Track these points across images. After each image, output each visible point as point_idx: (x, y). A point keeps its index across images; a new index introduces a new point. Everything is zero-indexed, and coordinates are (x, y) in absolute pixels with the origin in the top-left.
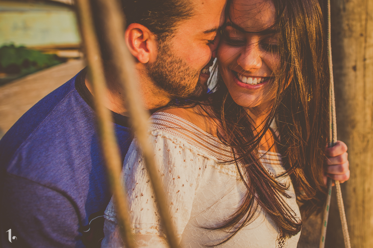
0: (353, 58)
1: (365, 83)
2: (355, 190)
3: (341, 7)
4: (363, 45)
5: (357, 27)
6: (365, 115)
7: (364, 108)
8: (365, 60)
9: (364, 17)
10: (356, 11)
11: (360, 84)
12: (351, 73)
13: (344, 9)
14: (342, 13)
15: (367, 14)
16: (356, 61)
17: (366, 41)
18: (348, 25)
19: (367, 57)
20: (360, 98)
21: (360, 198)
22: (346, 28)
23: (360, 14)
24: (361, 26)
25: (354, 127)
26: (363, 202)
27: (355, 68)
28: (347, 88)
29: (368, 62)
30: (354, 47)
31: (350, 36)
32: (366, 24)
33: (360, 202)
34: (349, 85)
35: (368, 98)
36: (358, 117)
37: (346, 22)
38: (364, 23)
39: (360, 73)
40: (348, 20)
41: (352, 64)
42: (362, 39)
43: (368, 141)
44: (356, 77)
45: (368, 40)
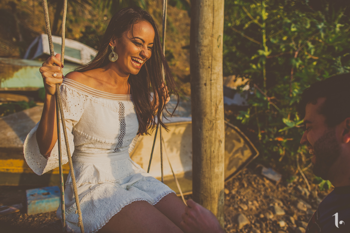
0: (205, 79)
1: (211, 92)
2: (205, 151)
3: (199, 53)
4: (210, 72)
5: (207, 64)
6: (211, 109)
7: (211, 106)
8: (211, 80)
9: (210, 58)
10: (206, 55)
11: (208, 93)
12: (204, 87)
13: (200, 54)
14: (199, 56)
15: (212, 57)
16: (206, 81)
17: (211, 71)
18: (202, 62)
19: (212, 79)
20: (208, 100)
21: (209, 156)
22: (201, 64)
23: (208, 57)
24: (209, 63)
25: (205, 116)
26: (210, 158)
27: (205, 84)
28: (201, 95)
29: (213, 81)
30: (205, 73)
31: (203, 68)
32: (212, 62)
33: (208, 158)
34: (203, 93)
35: (213, 101)
36: (208, 110)
37: (201, 61)
38: (210, 61)
39: (208, 87)
40: (202, 59)
41: (204, 82)
42: (210, 69)
43: (213, 124)
44: (206, 89)
45: (213, 70)
